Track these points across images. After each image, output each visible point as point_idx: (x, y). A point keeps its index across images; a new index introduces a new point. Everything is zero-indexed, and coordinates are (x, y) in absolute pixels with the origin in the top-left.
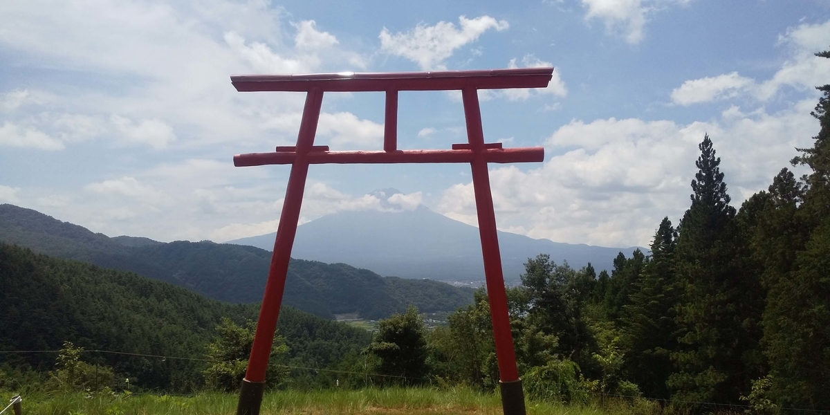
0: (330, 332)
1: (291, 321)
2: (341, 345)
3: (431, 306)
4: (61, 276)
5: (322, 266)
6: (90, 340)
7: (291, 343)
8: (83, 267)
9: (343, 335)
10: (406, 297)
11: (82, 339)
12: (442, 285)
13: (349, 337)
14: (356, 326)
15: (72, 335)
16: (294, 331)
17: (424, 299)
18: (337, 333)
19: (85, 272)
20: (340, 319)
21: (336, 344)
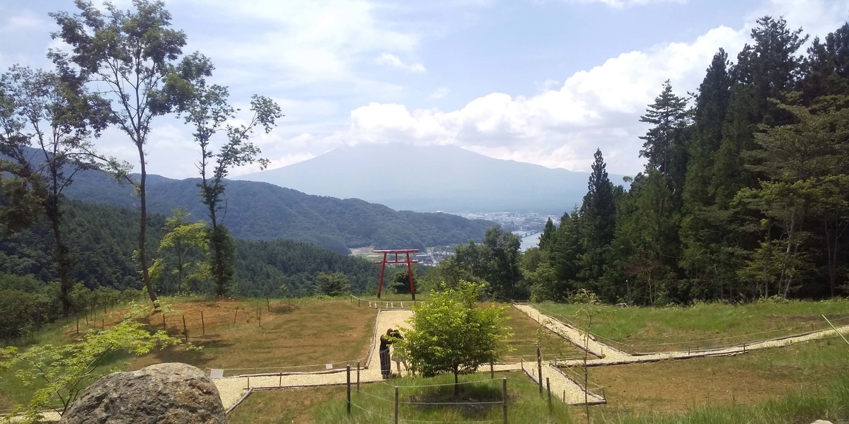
0: (348, 266)
1: (311, 256)
2: (359, 278)
3: (445, 238)
4: (100, 221)
5: (335, 201)
6: (134, 278)
7: (312, 277)
8: (114, 210)
9: (361, 269)
10: (420, 230)
11: (127, 278)
12: (456, 217)
13: (366, 271)
14: (372, 260)
15: (118, 274)
16: (314, 266)
17: (438, 232)
18: (355, 267)
19: (117, 215)
20: (355, 252)
21: (355, 277)
